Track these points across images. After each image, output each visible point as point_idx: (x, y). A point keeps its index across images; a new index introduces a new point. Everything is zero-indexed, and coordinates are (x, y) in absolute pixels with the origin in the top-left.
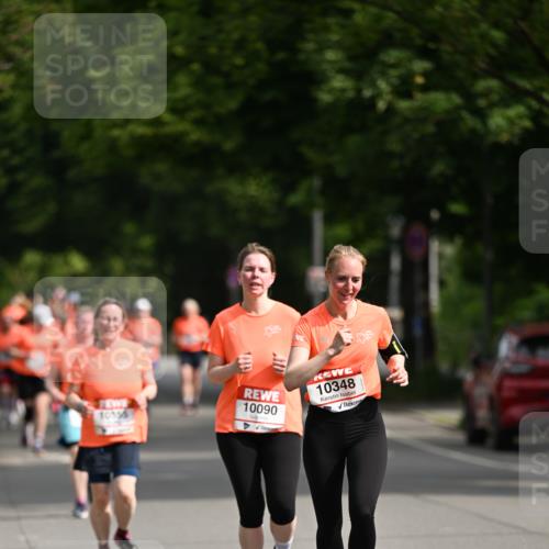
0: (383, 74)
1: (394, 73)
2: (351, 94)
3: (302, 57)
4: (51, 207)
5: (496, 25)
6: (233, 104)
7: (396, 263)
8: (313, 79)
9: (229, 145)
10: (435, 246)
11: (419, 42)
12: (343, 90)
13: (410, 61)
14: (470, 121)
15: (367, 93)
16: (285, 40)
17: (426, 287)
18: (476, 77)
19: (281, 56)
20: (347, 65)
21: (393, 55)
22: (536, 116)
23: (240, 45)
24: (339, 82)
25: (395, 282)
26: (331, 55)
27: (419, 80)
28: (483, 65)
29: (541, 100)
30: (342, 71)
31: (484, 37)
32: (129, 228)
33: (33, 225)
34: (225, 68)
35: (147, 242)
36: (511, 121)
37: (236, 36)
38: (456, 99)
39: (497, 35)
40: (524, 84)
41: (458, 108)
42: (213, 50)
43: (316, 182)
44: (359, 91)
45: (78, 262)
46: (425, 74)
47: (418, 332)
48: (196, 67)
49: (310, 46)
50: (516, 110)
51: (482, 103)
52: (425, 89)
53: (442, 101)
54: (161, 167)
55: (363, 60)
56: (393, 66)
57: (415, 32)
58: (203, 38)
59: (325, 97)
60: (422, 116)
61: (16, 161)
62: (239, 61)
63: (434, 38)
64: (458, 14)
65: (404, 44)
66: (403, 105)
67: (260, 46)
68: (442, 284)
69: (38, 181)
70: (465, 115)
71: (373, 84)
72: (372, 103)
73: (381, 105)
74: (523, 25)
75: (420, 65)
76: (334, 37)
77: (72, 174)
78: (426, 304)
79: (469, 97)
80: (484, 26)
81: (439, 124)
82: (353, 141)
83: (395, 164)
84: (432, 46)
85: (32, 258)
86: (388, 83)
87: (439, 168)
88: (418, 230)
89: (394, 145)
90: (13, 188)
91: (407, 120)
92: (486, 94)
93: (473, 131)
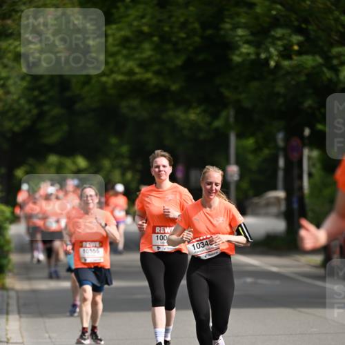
0: (273, 44)
1: (280, 43)
2: (253, 57)
3: (222, 32)
4: (65, 127)
6: (179, 62)
7: (281, 163)
8: (230, 47)
9: (174, 87)
10: (306, 152)
11: (296, 23)
12: (248, 54)
13: (290, 35)
14: (328, 74)
15: (263, 56)
16: (213, 22)
17: (301, 178)
18: (332, 45)
19: (209, 32)
20: (250, 38)
21: (279, 32)
23: (184, 25)
24: (245, 49)
25: (281, 174)
26: (240, 32)
27: (296, 48)
28: (336, 38)
30: (247, 42)
32: (114, 141)
33: (53, 138)
34: (174, 39)
35: (124, 149)
37: (182, 19)
38: (319, 60)
41: (320, 65)
42: (167, 29)
43: (232, 113)
44: (258, 54)
45: (82, 162)
46: (299, 44)
47: (295, 206)
48: (156, 39)
49: (228, 26)
51: (335, 62)
52: (299, 53)
53: (310, 61)
54: (135, 102)
55: (260, 35)
56: (279, 39)
57: (294, 17)
58: (160, 21)
59: (237, 59)
60: (298, 70)
61: (43, 98)
62: (183, 35)
63: (306, 21)
64: (321, 6)
65: (287, 25)
66: (286, 63)
67: (197, 25)
68: (310, 175)
69: (57, 111)
70: (325, 69)
71: (267, 50)
72: (267, 61)
73: (272, 63)
75: (296, 38)
76: (243, 20)
77: (78, 106)
78: (301, 188)
79: (327, 58)
80: (337, 13)
81: (308, 75)
82: (255, 85)
83: (281, 100)
84: (304, 26)
85: (53, 159)
86: (276, 49)
87: (308, 103)
88: (295, 141)
89: (280, 88)
90: (41, 115)
91: (288, 73)
92: (338, 56)
93: (330, 80)
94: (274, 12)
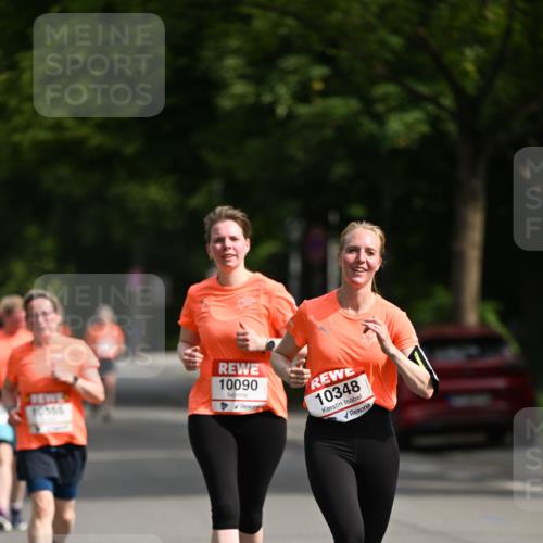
1: (293, 78)
2: (251, 100)
5: (395, 31)
7: (295, 265)
9: (130, 150)
10: (334, 250)
11: (318, 47)
12: (243, 96)
13: (308, 67)
14: (368, 126)
15: (267, 98)
18: (375, 80)
19: (182, 61)
20: (247, 70)
21: (291, 62)
22: (434, 121)
24: (239, 88)
26: (231, 62)
27: (318, 86)
29: (438, 105)
30: (243, 77)
31: (382, 43)
32: (32, 231)
35: (48, 245)
36: (409, 127)
38: (354, 104)
39: (396, 41)
40: (423, 89)
43: (216, 186)
44: (258, 95)
46: (325, 80)
49: (207, 54)
50: (414, 116)
51: (380, 108)
52: (325, 94)
53: (341, 106)
54: (63, 171)
55: (263, 65)
56: (294, 71)
57: (314, 37)
59: (225, 103)
60: (321, 120)
63: (334, 43)
64: (357, 21)
66: (303, 110)
70: (365, 120)
71: (272, 90)
72: (271, 108)
73: (281, 110)
74: (422, 31)
75: (319, 71)
76: (234, 43)
79: (368, 103)
80: (383, 33)
81: (338, 129)
82: (254, 145)
84: (332, 52)
86: (288, 88)
87: (340, 170)
88: (317, 232)
89: (296, 151)
91: (305, 126)
92: (384, 99)
94: (283, 31)
